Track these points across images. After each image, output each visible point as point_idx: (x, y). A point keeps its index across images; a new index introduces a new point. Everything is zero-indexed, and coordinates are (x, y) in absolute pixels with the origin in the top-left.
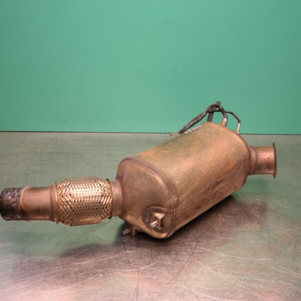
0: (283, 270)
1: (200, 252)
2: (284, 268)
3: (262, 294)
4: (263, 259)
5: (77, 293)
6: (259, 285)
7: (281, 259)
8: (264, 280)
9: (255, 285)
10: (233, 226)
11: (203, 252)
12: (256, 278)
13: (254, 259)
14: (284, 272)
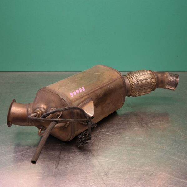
0: (153, 144)
1: (102, 135)
2: (154, 143)
3: (138, 157)
4: (142, 138)
5: (22, 157)
6: (137, 152)
7: (153, 138)
8: (140, 150)
9: (134, 153)
10: (125, 121)
11: (104, 135)
12: (135, 148)
13: (136, 138)
14: (154, 145)
